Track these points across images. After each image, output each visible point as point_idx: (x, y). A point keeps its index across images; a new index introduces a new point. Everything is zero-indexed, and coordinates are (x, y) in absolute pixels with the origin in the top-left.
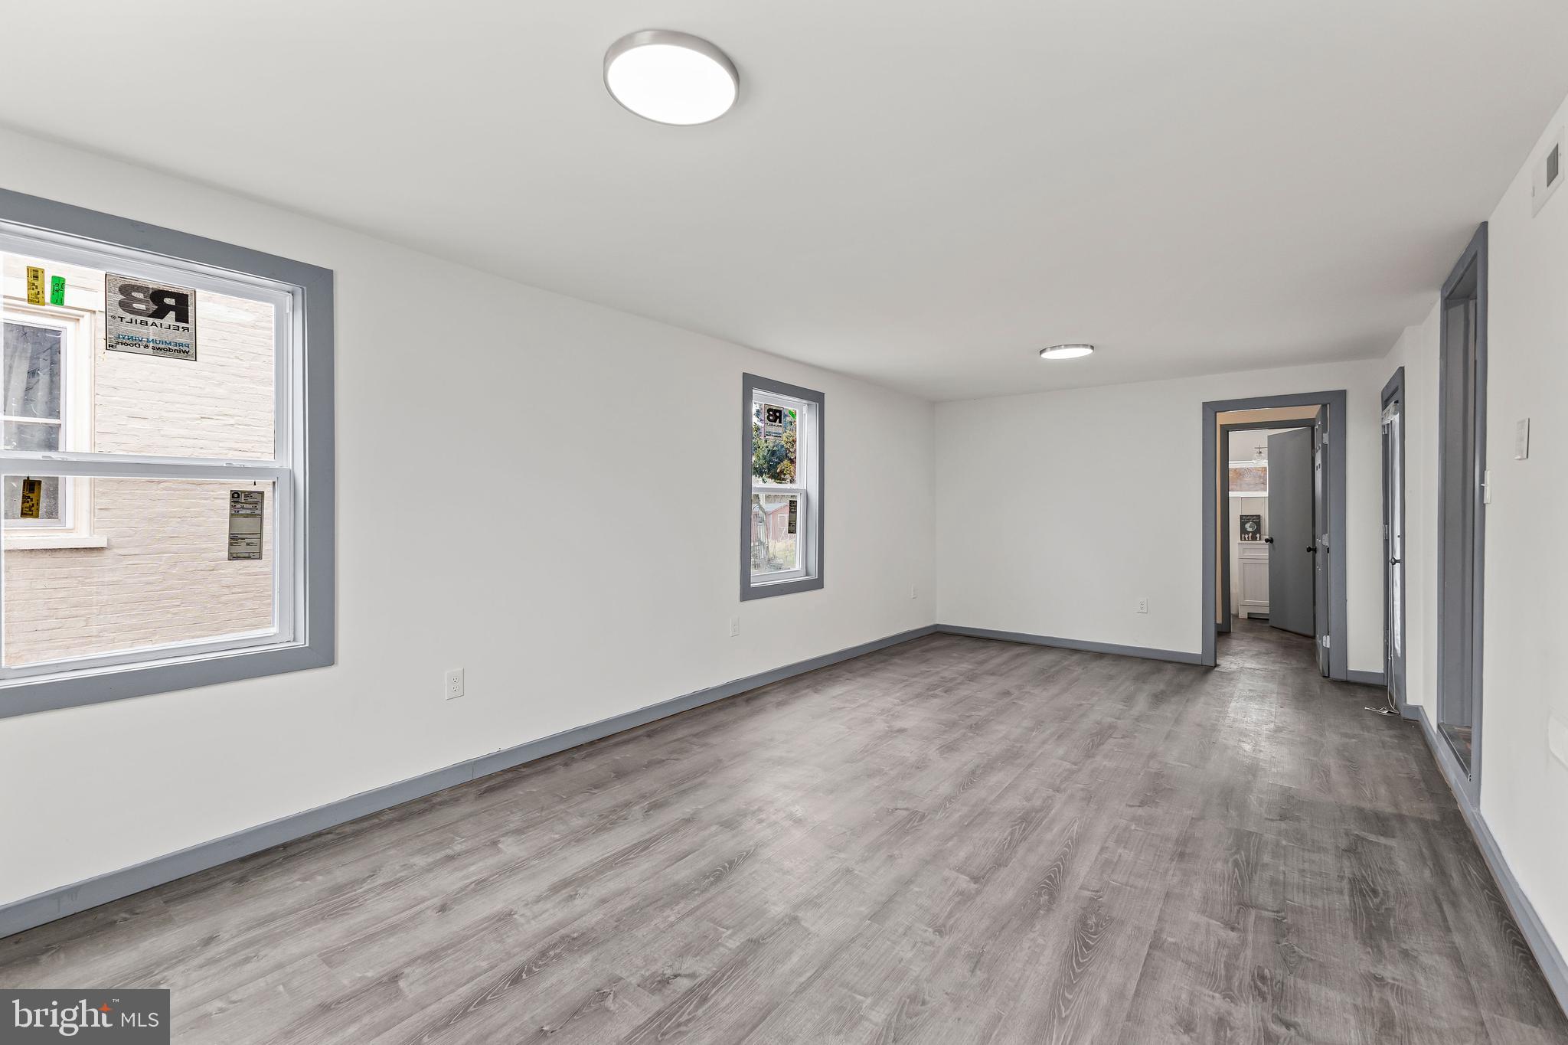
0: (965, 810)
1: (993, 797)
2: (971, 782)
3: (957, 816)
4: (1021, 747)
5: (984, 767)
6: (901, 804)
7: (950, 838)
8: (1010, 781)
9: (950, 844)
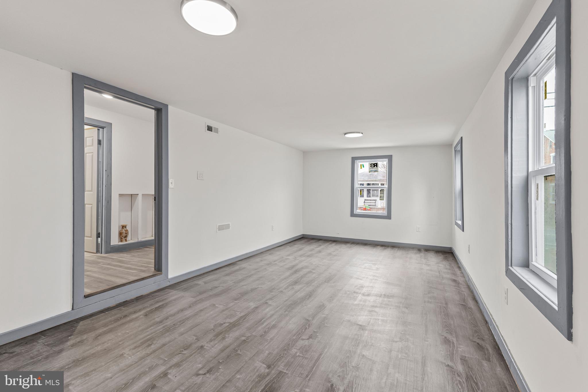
0: (313, 284)
1: (305, 288)
2: (311, 293)
3: (316, 282)
4: (285, 312)
5: (305, 299)
6: (333, 284)
7: (317, 278)
8: (296, 294)
9: (317, 277)
